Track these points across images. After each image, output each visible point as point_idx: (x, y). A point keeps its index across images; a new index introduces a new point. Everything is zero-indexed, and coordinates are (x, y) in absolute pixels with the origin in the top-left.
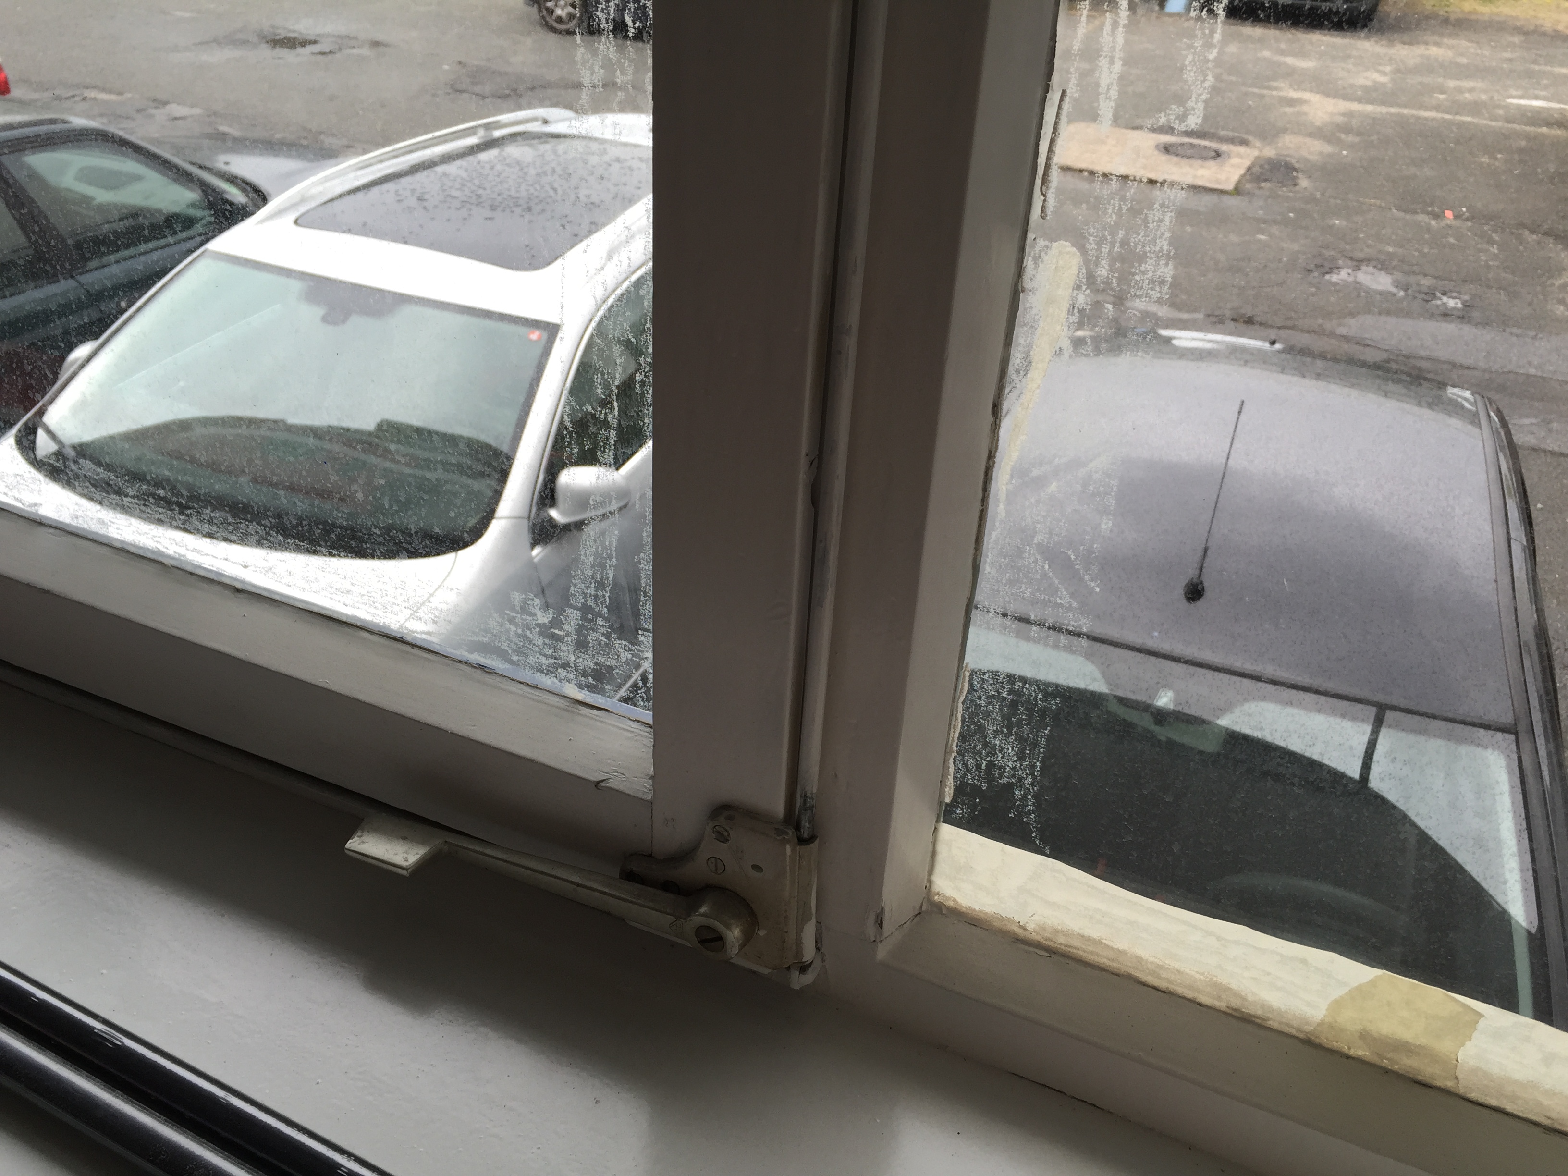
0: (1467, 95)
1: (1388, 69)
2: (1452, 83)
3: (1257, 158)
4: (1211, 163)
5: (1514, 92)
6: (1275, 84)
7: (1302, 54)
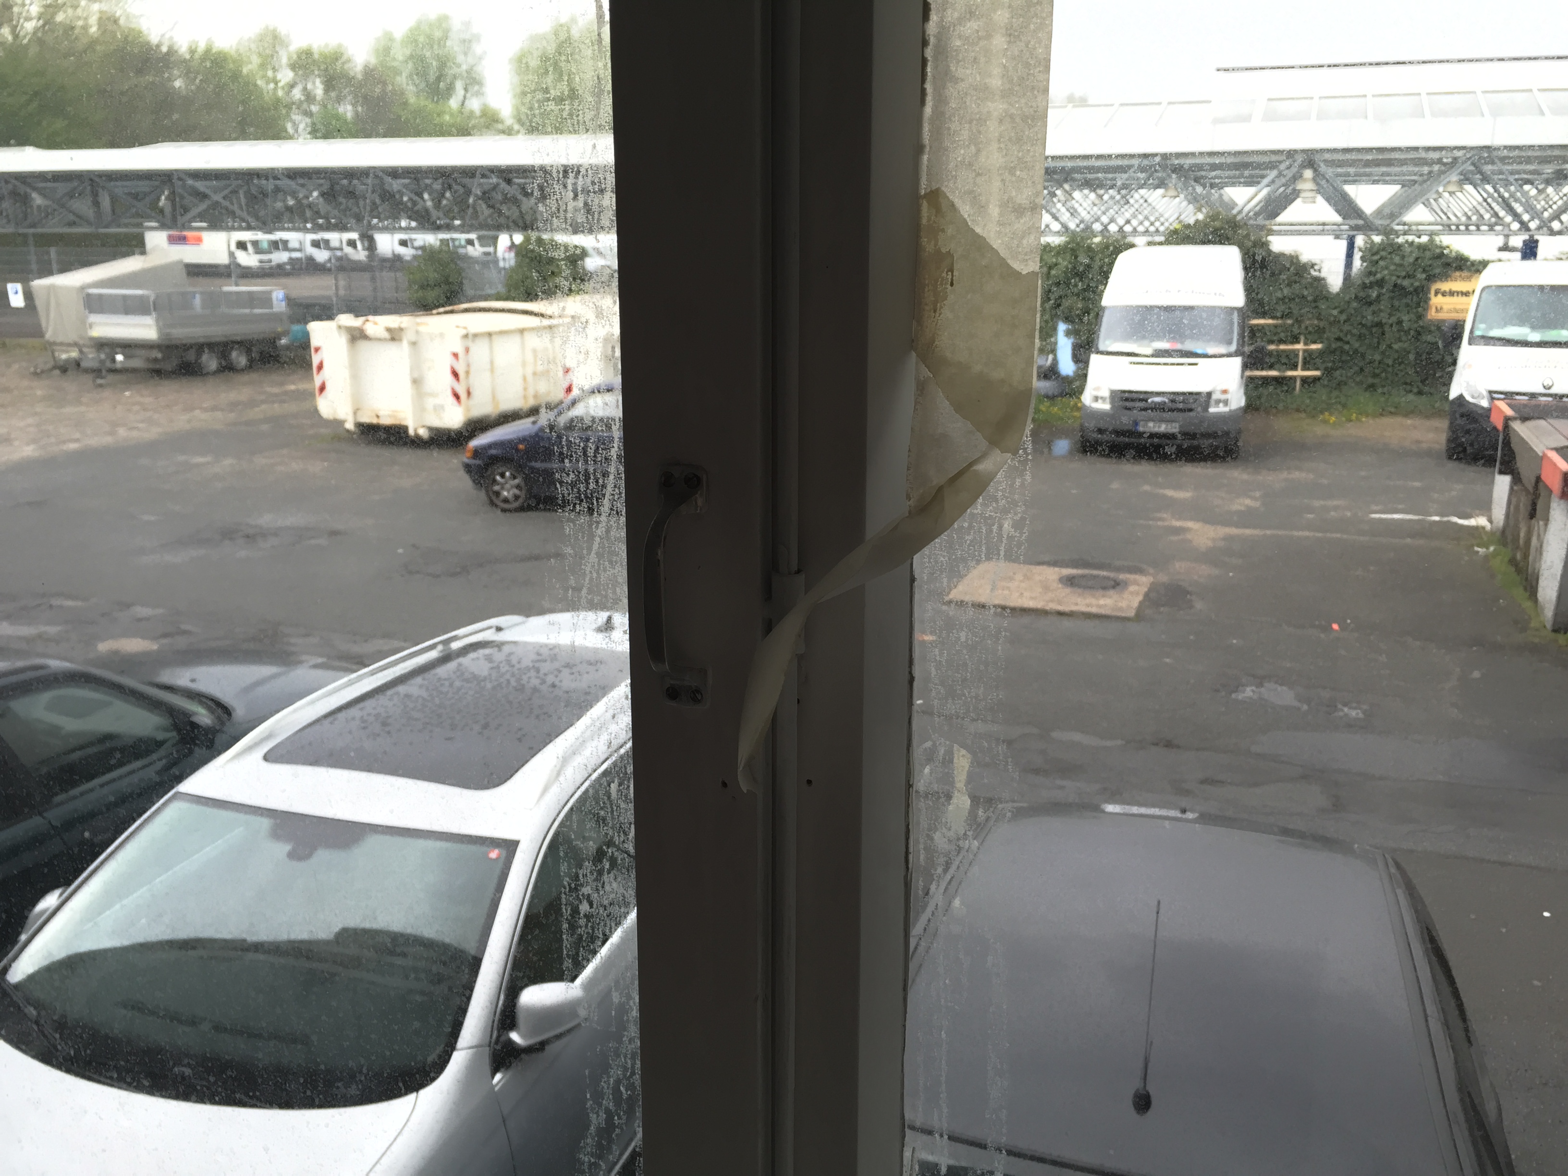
0: (1333, 513)
1: (1258, 494)
2: (1317, 503)
3: (1152, 584)
4: (1111, 592)
5: (1375, 508)
6: (1158, 515)
7: (1178, 487)
